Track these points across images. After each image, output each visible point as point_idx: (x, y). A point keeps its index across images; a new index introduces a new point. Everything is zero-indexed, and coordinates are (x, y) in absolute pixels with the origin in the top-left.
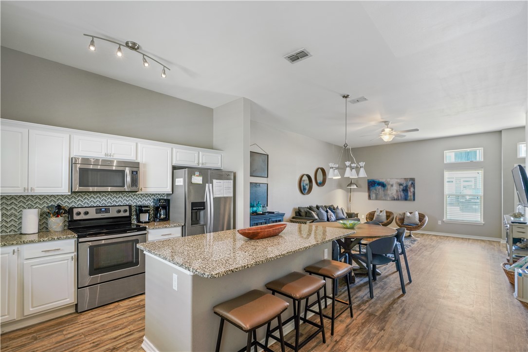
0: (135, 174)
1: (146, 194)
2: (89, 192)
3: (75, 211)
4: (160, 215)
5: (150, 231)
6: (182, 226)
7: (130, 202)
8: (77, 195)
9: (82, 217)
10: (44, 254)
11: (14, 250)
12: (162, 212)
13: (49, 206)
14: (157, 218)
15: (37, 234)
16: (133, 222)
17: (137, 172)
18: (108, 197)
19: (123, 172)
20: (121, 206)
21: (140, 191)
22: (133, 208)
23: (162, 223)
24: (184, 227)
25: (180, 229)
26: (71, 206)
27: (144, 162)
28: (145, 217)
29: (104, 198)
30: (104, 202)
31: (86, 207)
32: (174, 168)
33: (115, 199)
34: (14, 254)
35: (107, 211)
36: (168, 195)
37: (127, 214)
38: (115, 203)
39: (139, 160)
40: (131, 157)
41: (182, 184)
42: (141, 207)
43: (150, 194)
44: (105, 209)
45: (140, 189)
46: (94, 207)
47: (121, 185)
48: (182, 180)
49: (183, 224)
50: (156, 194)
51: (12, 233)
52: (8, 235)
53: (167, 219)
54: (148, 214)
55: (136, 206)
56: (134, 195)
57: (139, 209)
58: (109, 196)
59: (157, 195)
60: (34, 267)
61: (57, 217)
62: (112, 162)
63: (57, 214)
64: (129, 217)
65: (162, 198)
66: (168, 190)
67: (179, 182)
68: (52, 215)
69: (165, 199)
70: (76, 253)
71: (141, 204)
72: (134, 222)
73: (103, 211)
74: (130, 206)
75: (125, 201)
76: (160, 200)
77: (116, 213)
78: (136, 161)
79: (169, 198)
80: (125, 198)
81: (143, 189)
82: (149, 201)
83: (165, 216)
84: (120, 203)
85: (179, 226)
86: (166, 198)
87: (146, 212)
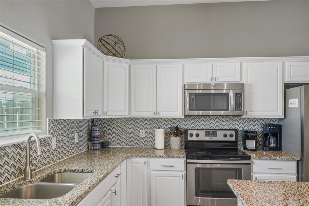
0: (239, 97)
1: (254, 118)
2: (200, 116)
3: (189, 132)
4: (269, 143)
5: (255, 161)
6: (298, 161)
7: (236, 126)
8: (191, 118)
9: (194, 138)
10: (163, 168)
11: (145, 161)
12: (272, 140)
13: (171, 127)
14: (265, 146)
15: (163, 150)
16: (239, 148)
17: (241, 94)
18: (215, 121)
19: (227, 95)
20: (227, 130)
21: (245, 115)
22: (239, 133)
23: (271, 152)
24: (300, 163)
25: (294, 164)
26: (186, 128)
27: (249, 83)
28: (251, 144)
29: (212, 121)
30: (212, 125)
31: (197, 130)
32: (287, 86)
33: (222, 122)
34: (145, 165)
35: (215, 134)
36: (280, 119)
37: (233, 139)
38: (222, 127)
39: (244, 81)
40: (236, 79)
41: (297, 105)
42: (247, 132)
43: (258, 118)
44: (213, 132)
45: (245, 112)
46: (204, 130)
47: (225, 108)
48: (296, 100)
49: (299, 159)
50: (265, 118)
51: (150, 147)
52: (148, 148)
53: (278, 148)
54: (255, 141)
55: (242, 131)
56: (240, 119)
57: (246, 135)
58: (217, 120)
59: (267, 120)
60: (157, 178)
61: (176, 137)
62: (223, 85)
63: (176, 135)
64: (235, 143)
65: (272, 123)
66: (280, 114)
67: (294, 103)
68: (172, 135)
69: (275, 125)
70: (185, 172)
71: (248, 129)
72: (241, 148)
73: (211, 134)
74: (236, 131)
75: (231, 126)
76: (269, 125)
77: (223, 137)
78: (241, 82)
79: (281, 123)
80: (232, 122)
81: (248, 112)
82: (256, 126)
83: (275, 145)
84: (226, 127)
85: (293, 160)
86: (277, 123)
87: (253, 138)
